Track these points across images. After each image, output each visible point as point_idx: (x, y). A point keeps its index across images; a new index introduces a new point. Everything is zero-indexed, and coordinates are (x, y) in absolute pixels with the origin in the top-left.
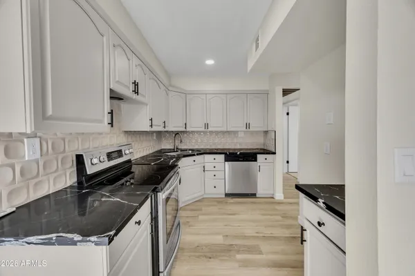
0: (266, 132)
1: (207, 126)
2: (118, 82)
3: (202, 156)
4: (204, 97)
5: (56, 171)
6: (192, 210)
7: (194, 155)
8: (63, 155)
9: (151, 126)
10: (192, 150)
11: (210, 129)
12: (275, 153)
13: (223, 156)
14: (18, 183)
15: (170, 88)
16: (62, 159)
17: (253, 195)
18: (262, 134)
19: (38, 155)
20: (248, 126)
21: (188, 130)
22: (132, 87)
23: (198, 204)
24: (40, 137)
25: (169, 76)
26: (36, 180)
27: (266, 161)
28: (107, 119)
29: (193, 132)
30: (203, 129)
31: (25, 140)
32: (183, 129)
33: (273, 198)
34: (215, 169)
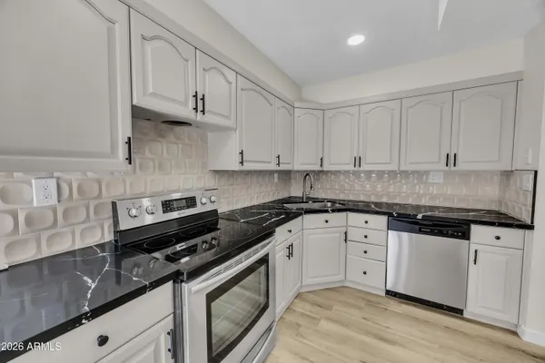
0: (508, 174)
1: (358, 161)
2: (154, 95)
3: (344, 214)
4: (354, 110)
5: (83, 222)
6: (314, 304)
7: (326, 211)
8: (96, 202)
9: (242, 163)
10: (333, 202)
11: (364, 167)
12: (531, 227)
13: (384, 219)
14: (23, 234)
15: (296, 105)
16: (96, 207)
17: (457, 312)
18: (496, 179)
19: (54, 201)
20: (451, 160)
21: (325, 169)
22: (191, 104)
23: (329, 294)
24: (58, 178)
25: (297, 86)
26: (53, 231)
27: (498, 242)
28: (122, 152)
29: (337, 173)
30: (351, 167)
31: (33, 181)
32: (317, 168)
33: (515, 333)
34: (365, 240)
